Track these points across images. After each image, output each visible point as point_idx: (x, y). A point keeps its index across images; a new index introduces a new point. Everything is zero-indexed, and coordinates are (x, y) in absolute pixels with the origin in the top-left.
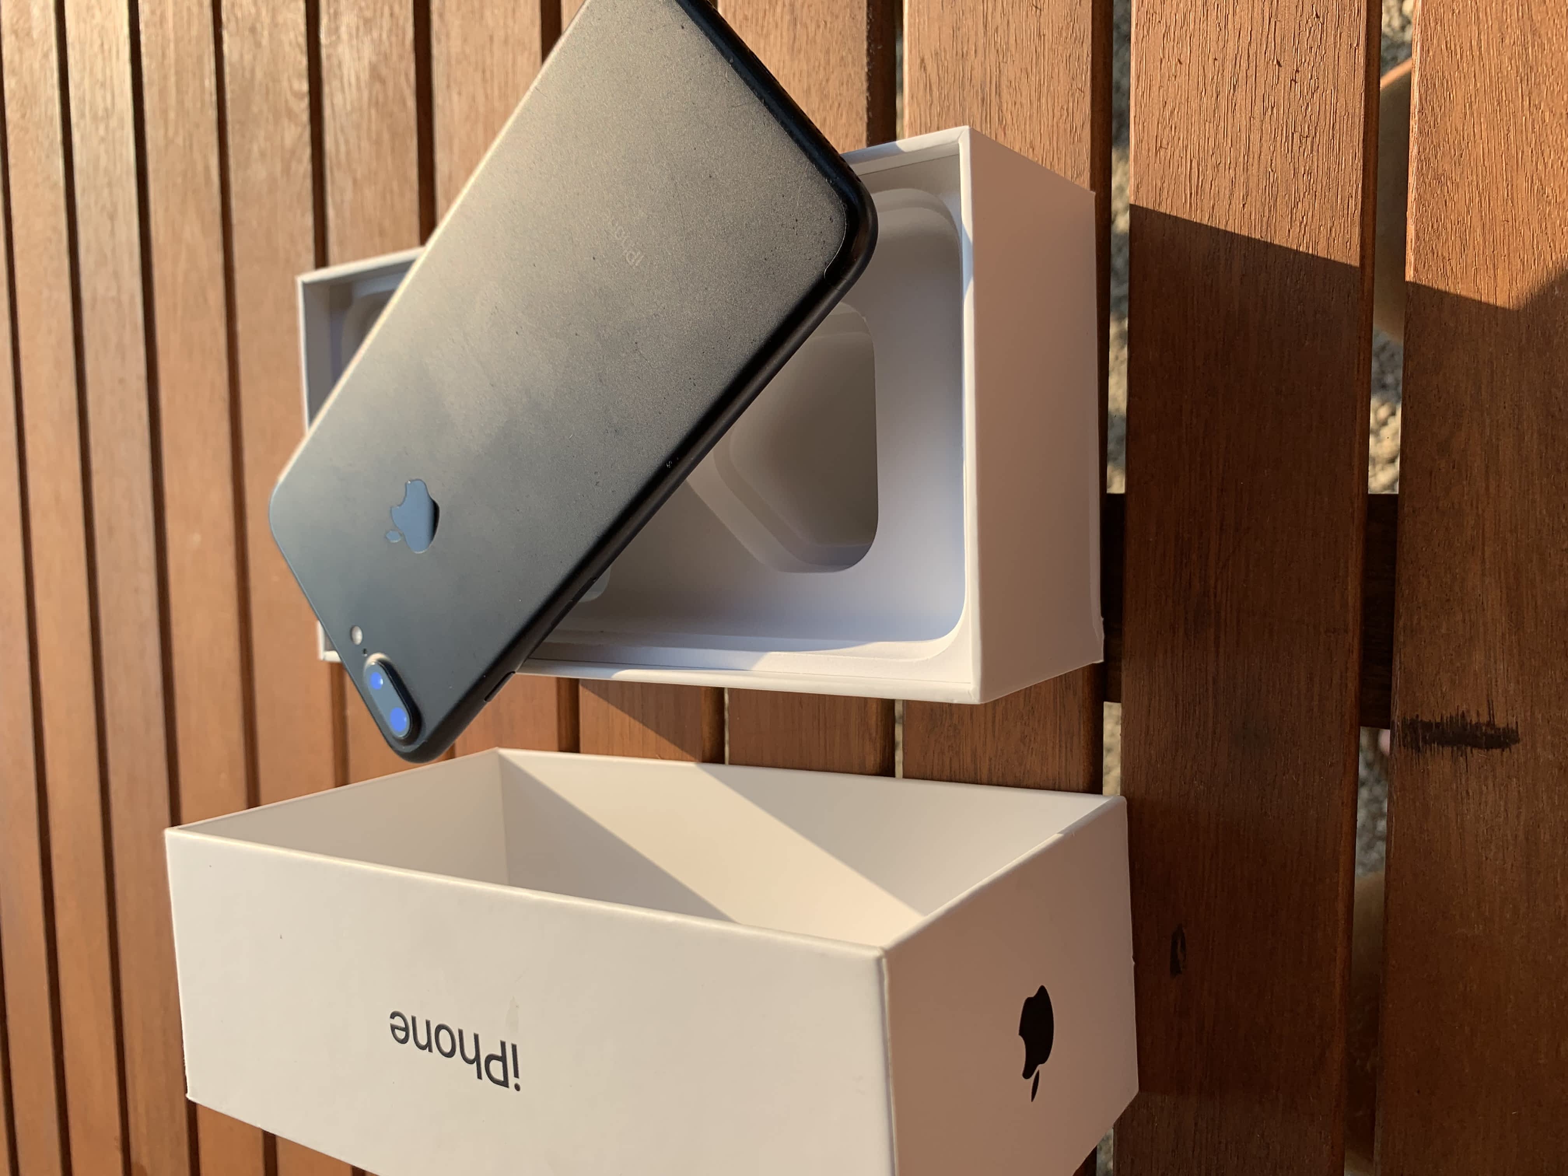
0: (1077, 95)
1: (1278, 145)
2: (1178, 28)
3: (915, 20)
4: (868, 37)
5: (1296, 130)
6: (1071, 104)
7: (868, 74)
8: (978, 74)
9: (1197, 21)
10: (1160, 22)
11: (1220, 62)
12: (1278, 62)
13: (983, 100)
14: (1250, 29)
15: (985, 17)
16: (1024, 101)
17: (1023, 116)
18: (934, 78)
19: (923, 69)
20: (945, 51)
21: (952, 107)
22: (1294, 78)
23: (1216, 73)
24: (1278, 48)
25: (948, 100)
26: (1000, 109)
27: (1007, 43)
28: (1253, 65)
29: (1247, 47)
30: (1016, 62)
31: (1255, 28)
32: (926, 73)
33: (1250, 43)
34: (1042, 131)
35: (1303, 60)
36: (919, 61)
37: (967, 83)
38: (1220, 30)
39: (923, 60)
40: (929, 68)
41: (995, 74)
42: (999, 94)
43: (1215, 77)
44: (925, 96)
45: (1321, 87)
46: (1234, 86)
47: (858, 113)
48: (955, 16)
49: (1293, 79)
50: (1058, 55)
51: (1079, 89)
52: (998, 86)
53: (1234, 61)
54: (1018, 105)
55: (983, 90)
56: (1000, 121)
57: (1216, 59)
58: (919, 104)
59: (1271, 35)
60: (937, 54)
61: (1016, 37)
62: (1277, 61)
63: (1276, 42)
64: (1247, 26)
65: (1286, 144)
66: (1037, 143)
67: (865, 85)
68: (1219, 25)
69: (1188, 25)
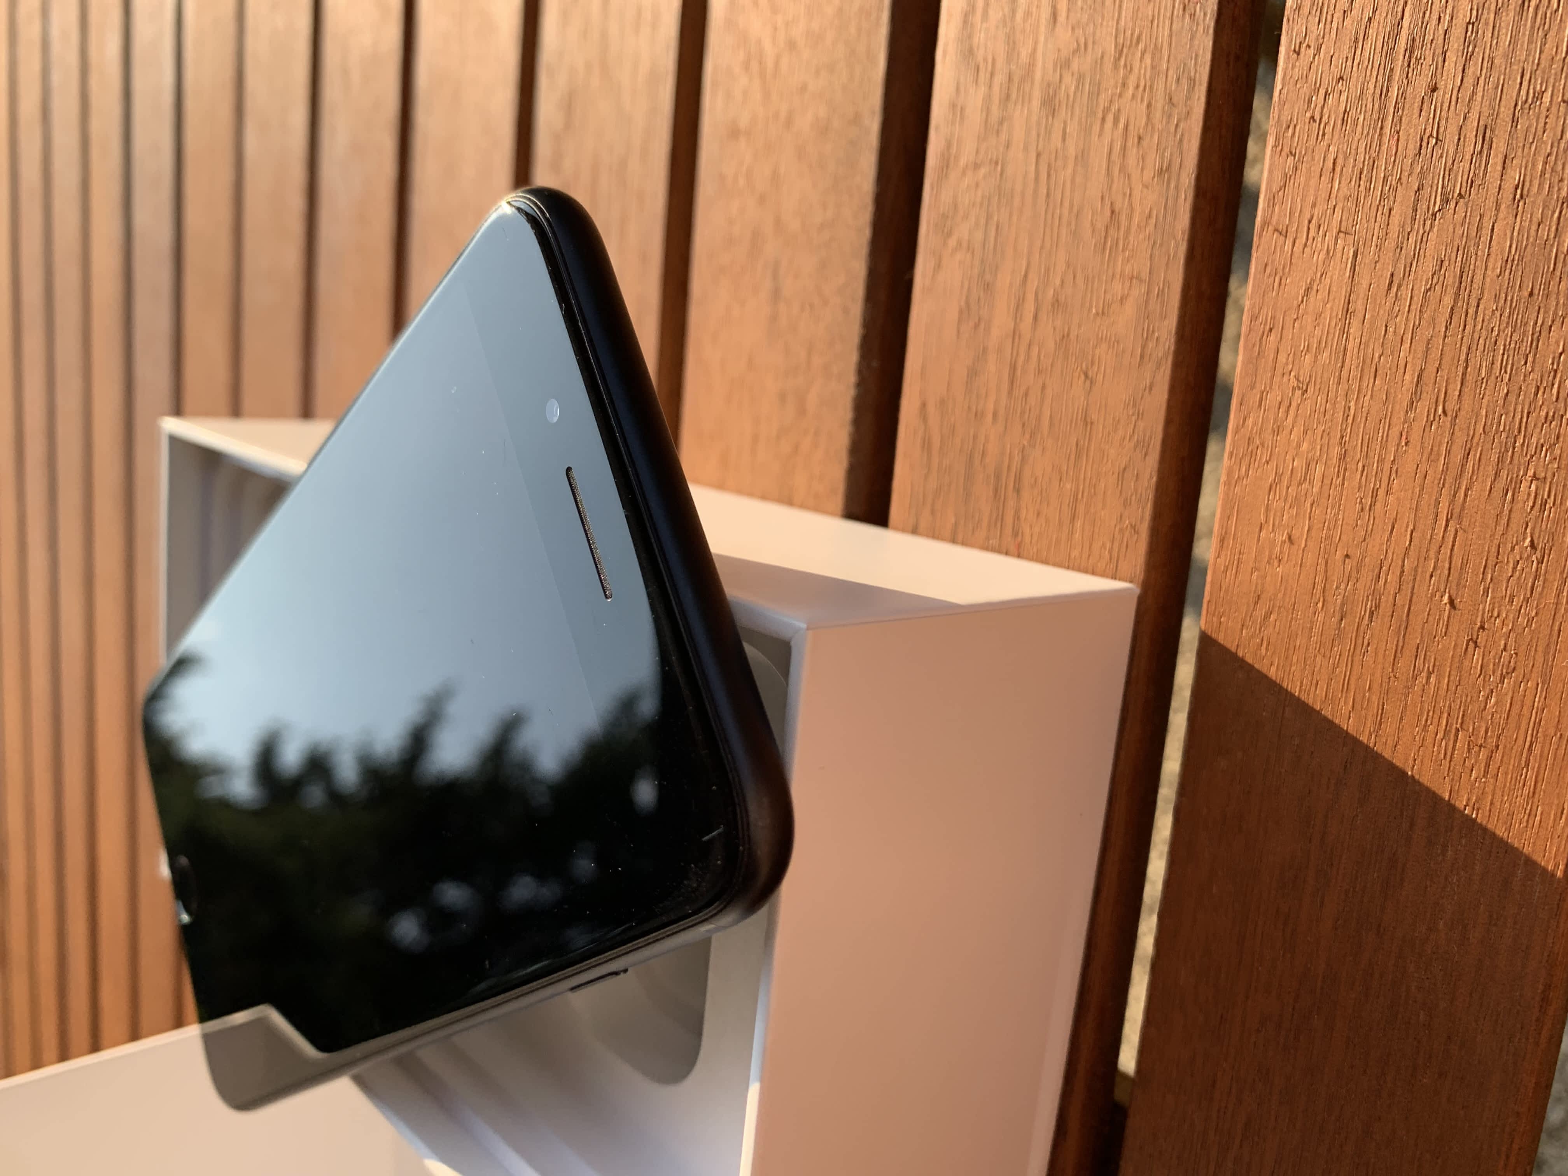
0: (1127, 534)
1: (1429, 741)
2: (1295, 483)
4: (861, 345)
5: (1465, 727)
6: (1116, 545)
7: (855, 400)
8: (993, 449)
9: (1327, 481)
10: (1268, 463)
11: (1355, 564)
12: (1451, 602)
13: (996, 491)
14: (1411, 527)
15: (1013, 368)
16: (1050, 515)
18: (936, 437)
19: (923, 420)
20: (954, 401)
21: (953, 488)
22: (1475, 637)
23: (1346, 580)
24: (1455, 575)
25: (949, 474)
26: (1017, 517)
27: (1039, 418)
28: (1407, 589)
29: (1402, 556)
30: (1048, 453)
31: (1420, 527)
32: (927, 423)
33: (1408, 549)
35: (1496, 614)
36: (919, 402)
37: (978, 459)
38: (1362, 510)
39: (924, 405)
40: (930, 421)
41: (1017, 458)
42: (1018, 490)
43: (1343, 586)
45: (1520, 671)
46: (1372, 613)
47: (837, 452)
49: (1471, 639)
50: (1107, 461)
51: (1131, 525)
52: (1018, 480)
53: (1377, 571)
54: (1042, 518)
55: (998, 477)
57: (1347, 556)
59: (1446, 551)
60: (942, 403)
61: (1051, 413)
62: (1450, 597)
63: (1453, 565)
64: (1407, 519)
65: (1443, 743)
67: (850, 415)
68: (1361, 502)
69: (1311, 483)
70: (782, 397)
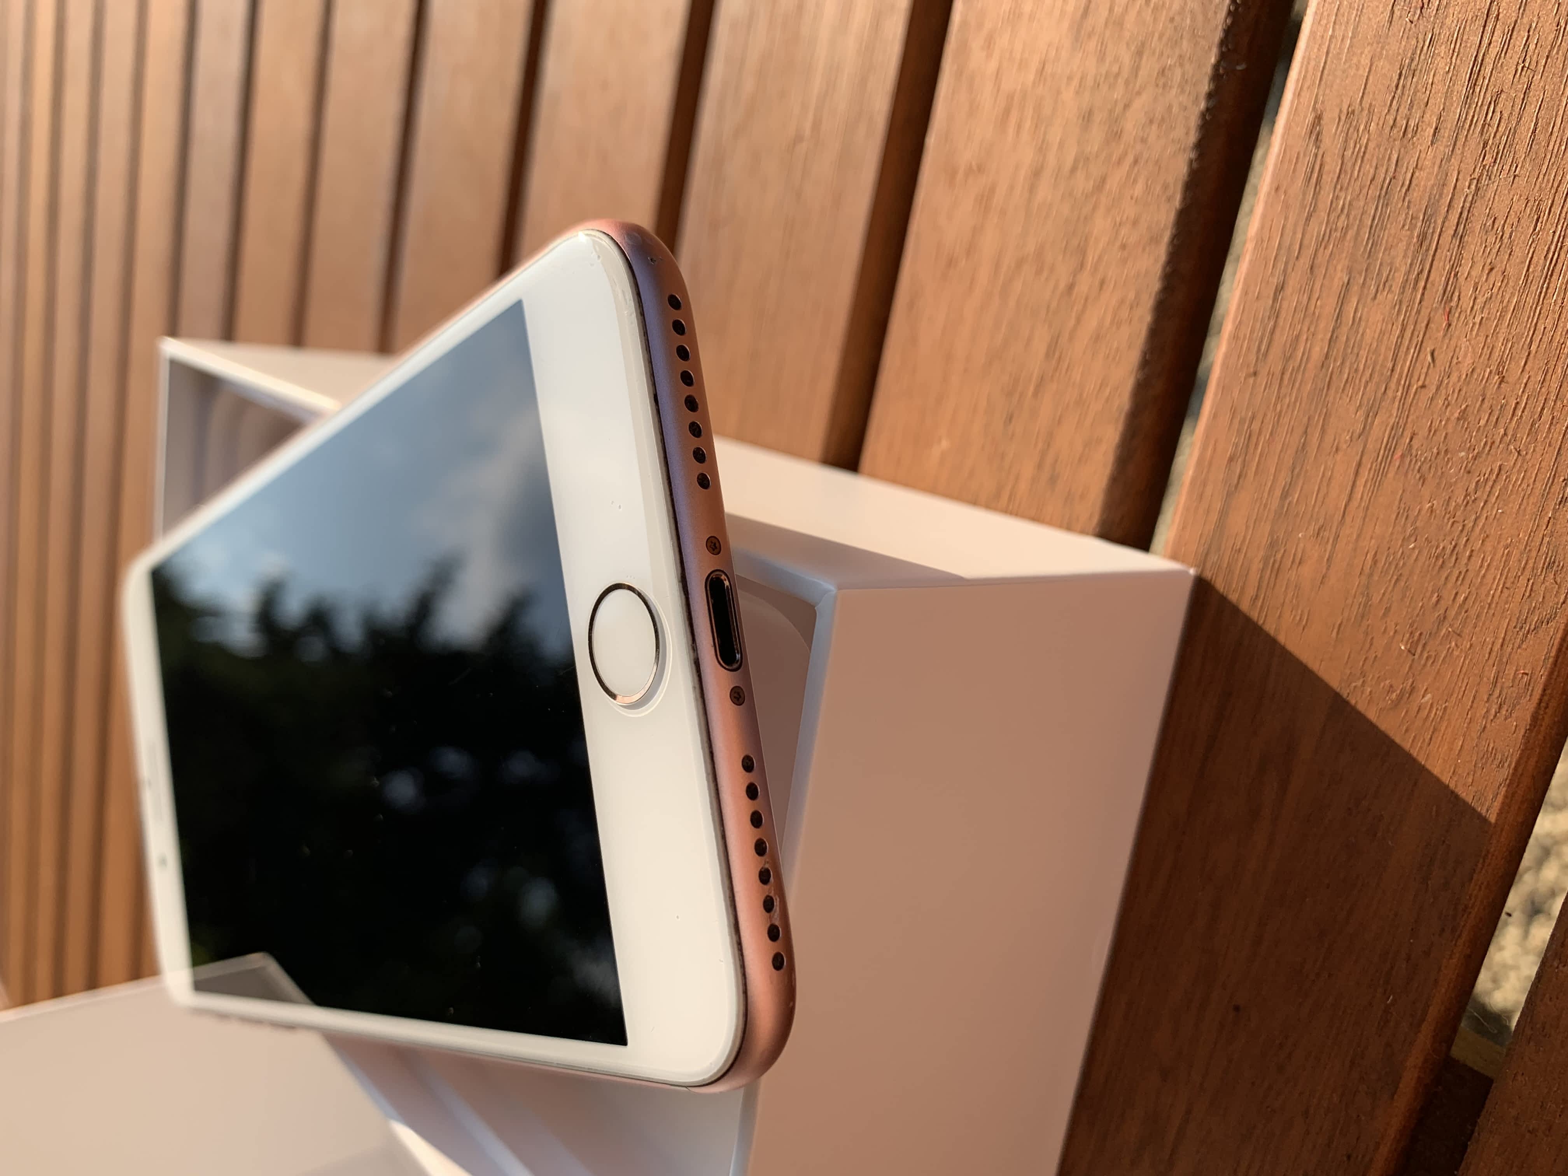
3: (1326, 30)
4: (1223, 43)
7: (1203, 115)
8: (1426, 179)
13: (1423, 237)
16: (1511, 271)
17: (1502, 302)
18: (1332, 165)
19: (1313, 137)
20: (1371, 112)
21: (1351, 233)
25: (1348, 216)
26: (1453, 272)
30: (1521, 182)
32: (1318, 148)
34: (1534, 348)
36: (1310, 117)
37: (1397, 192)
39: (1318, 118)
40: (1326, 141)
41: (1466, 190)
42: (1460, 237)
44: (1304, 194)
47: (1165, 187)
48: (1414, 42)
52: (1464, 219)
54: (1496, 276)
55: (1427, 219)
56: (1447, 296)
58: (1286, 206)
60: (1350, 113)
61: (1536, 124)
66: (1514, 372)
67: (1193, 138)
70: (1087, 117)
